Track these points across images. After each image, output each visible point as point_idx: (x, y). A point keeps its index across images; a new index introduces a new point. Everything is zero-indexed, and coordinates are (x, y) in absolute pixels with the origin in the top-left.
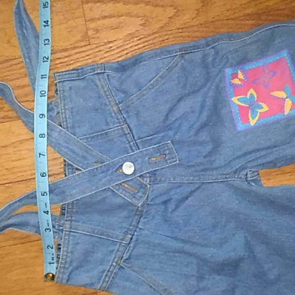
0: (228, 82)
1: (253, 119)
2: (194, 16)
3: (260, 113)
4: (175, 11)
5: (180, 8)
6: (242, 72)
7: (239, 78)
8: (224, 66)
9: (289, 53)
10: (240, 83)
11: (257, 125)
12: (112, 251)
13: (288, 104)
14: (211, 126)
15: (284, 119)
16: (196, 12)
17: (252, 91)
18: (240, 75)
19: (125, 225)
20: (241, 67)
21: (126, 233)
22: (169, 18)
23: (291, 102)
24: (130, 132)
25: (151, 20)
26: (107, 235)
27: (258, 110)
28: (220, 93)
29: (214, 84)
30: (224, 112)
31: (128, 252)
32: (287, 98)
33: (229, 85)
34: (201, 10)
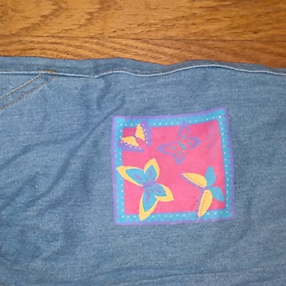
0: (116, 139)
1: (146, 209)
2: (83, 21)
3: (159, 202)
4: (54, 7)
5: (63, 5)
6: (144, 128)
7: (137, 136)
8: (115, 112)
9: (227, 115)
10: (137, 145)
11: (149, 221)
13: (207, 199)
14: (70, 206)
15: (194, 224)
16: (88, 17)
17: (153, 163)
18: (140, 133)
20: (144, 119)
22: (42, 16)
23: (211, 197)
25: (11, 13)
27: (156, 197)
28: (98, 153)
29: (91, 138)
30: (99, 186)
32: (206, 188)
33: (115, 145)
34: (96, 14)
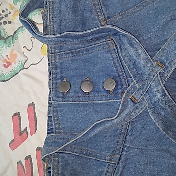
12: (102, 172)
19: (111, 145)
21: (114, 153)
24: (115, 48)
26: (96, 156)
31: (117, 172)
